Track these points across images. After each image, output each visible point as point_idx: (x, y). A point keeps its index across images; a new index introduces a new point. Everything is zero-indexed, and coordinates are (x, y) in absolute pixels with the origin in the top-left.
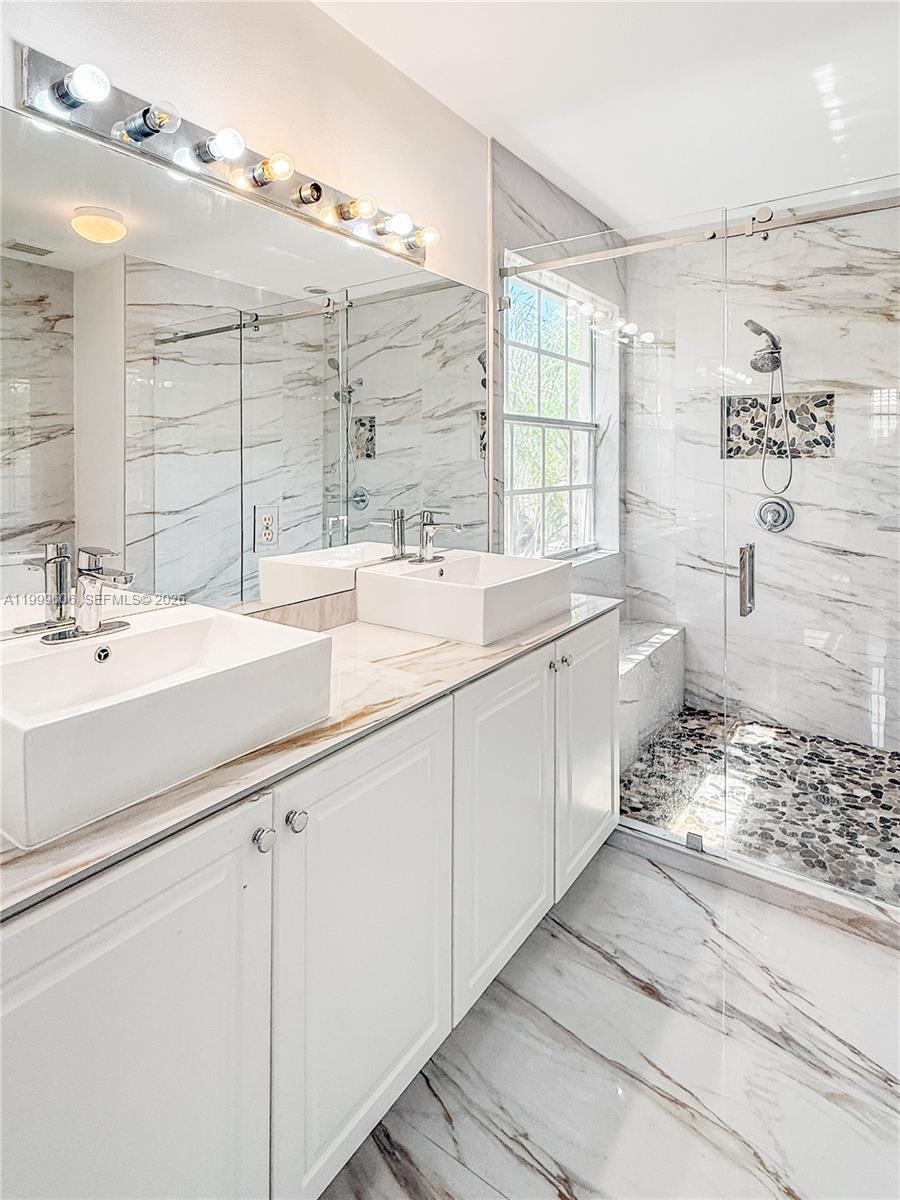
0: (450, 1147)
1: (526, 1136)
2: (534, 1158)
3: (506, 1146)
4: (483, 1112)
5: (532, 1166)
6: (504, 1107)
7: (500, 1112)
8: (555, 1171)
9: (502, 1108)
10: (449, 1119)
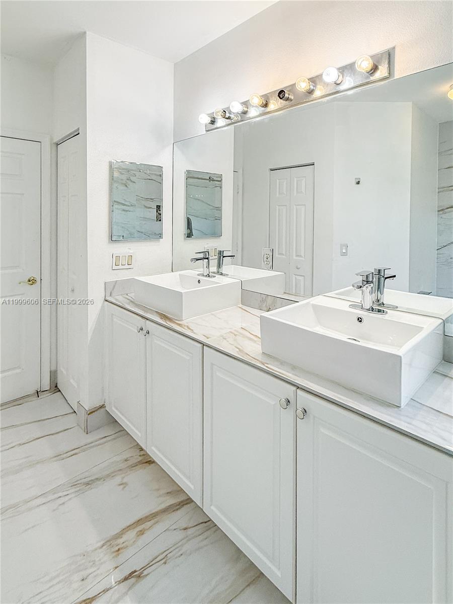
0: (174, 527)
1: (165, 563)
2: (156, 563)
3: (165, 551)
4: (182, 545)
5: (152, 561)
6: (182, 556)
7: (180, 553)
8: (145, 573)
9: (182, 555)
10: (185, 529)
